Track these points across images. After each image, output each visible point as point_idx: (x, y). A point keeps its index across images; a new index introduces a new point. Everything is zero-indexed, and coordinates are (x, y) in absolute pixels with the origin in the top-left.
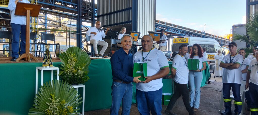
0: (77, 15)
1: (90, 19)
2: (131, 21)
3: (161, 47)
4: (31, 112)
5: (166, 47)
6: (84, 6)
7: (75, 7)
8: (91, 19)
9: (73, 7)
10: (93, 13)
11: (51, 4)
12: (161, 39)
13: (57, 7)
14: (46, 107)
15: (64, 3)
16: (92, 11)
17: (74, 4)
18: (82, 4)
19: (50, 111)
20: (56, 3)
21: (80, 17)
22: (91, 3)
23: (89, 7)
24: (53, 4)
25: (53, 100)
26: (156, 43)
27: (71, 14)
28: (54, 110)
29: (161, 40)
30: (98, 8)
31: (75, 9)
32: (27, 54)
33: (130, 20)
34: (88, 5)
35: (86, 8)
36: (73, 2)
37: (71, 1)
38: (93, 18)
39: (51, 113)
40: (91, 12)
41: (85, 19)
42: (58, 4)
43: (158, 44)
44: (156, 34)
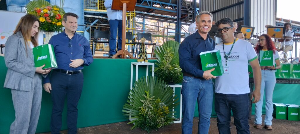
0: (176, 17)
1: (191, 20)
2: (242, 19)
3: (285, 46)
4: (125, 108)
5: (291, 47)
6: (185, 6)
7: (174, 8)
9: (172, 8)
10: (194, 13)
11: (149, 6)
12: (285, 35)
13: (155, 10)
14: (140, 105)
15: (163, 5)
16: (194, 11)
17: (173, 5)
18: (182, 4)
19: (144, 110)
20: (154, 5)
21: (179, 20)
22: (192, 3)
23: (190, 7)
24: (151, 6)
25: (147, 97)
26: (277, 41)
27: (170, 16)
28: (148, 109)
29: (285, 37)
30: (200, 7)
31: (174, 10)
32: (123, 50)
33: (241, 17)
34: (189, 5)
35: (186, 8)
36: (172, 3)
37: (170, 2)
38: (194, 19)
39: (145, 112)
40: (191, 12)
41: (185, 21)
42: (156, 6)
43: (281, 43)
44: (276, 29)
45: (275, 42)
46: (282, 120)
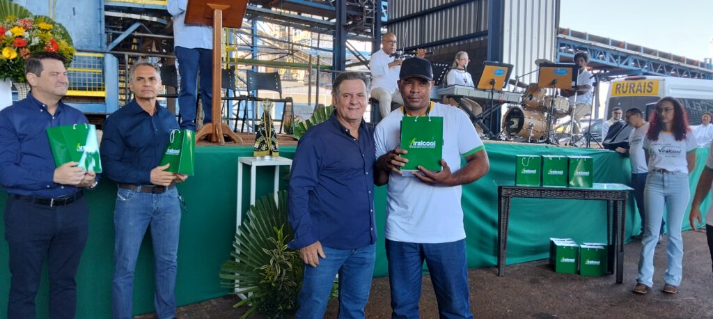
0: (334, 21)
1: (369, 31)
2: (485, 33)
3: (575, 107)
4: (226, 270)
8: (372, 30)
9: (324, 0)
10: (376, 14)
12: (576, 82)
13: (284, 1)
14: (262, 260)
16: (375, 9)
19: (272, 272)
21: (342, 28)
25: (279, 242)
26: (559, 95)
27: (320, 18)
28: (281, 269)
29: (576, 87)
31: (329, 5)
33: (482, 30)
35: (358, 2)
38: (375, 27)
39: (274, 276)
40: (370, 11)
41: (354, 31)
43: (567, 99)
44: (559, 69)
45: (556, 97)
46: (568, 275)
